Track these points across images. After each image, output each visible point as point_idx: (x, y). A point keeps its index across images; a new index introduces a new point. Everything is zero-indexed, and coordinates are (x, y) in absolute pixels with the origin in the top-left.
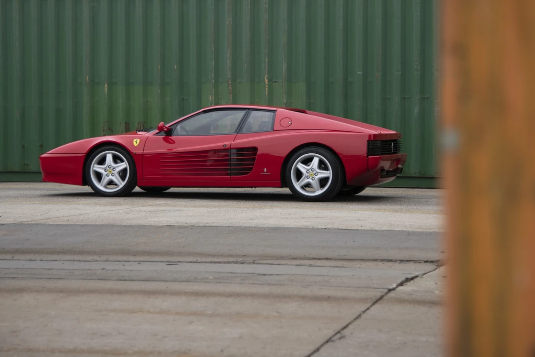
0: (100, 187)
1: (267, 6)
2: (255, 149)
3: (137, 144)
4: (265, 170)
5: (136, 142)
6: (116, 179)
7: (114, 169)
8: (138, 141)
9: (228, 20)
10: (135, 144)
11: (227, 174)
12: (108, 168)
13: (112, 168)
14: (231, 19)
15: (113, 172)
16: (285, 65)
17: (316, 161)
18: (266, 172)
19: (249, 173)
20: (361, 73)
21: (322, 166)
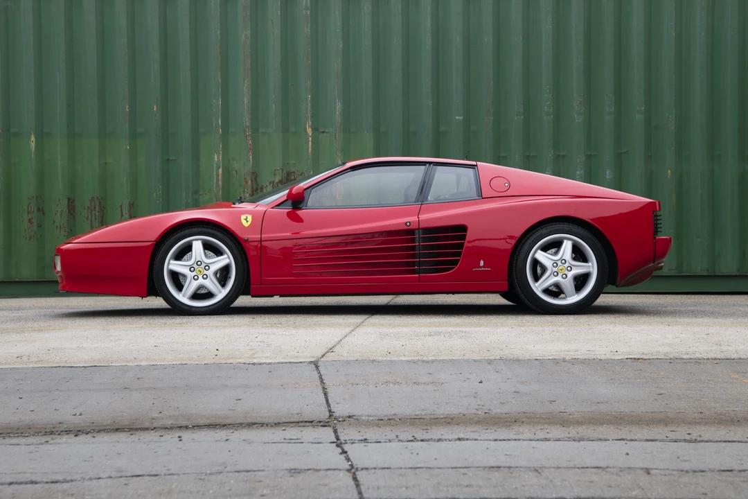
0: (183, 298)
1: (309, 12)
2: (463, 228)
3: (249, 223)
4: (482, 263)
5: (246, 221)
6: (211, 284)
7: (207, 267)
8: (250, 218)
9: (244, 35)
10: (246, 225)
11: (413, 272)
12: (195, 266)
13: (203, 265)
14: (248, 33)
15: (206, 272)
16: (339, 106)
17: (567, 247)
18: (484, 267)
19: (454, 268)
20: (461, 118)
21: (579, 255)
